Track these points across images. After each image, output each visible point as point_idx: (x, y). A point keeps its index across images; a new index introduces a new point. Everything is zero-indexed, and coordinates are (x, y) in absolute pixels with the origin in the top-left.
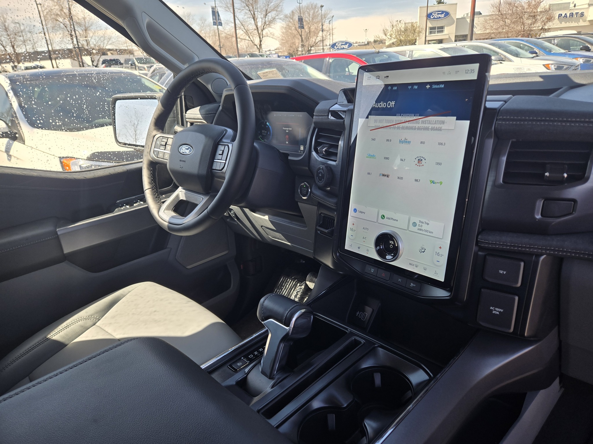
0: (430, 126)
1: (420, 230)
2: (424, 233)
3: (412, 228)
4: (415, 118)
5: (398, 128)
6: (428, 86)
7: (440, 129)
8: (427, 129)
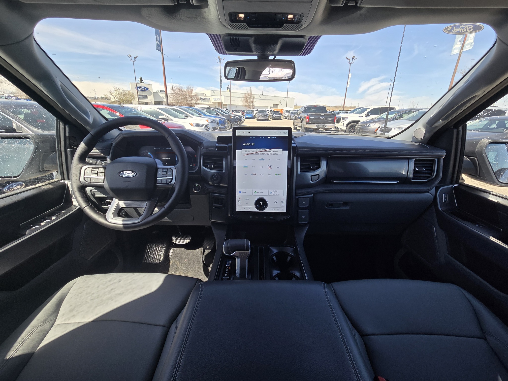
0: (273, 153)
1: (274, 194)
2: (276, 195)
3: (270, 194)
4: (265, 150)
5: (258, 154)
6: (269, 138)
7: (277, 154)
8: (271, 154)
